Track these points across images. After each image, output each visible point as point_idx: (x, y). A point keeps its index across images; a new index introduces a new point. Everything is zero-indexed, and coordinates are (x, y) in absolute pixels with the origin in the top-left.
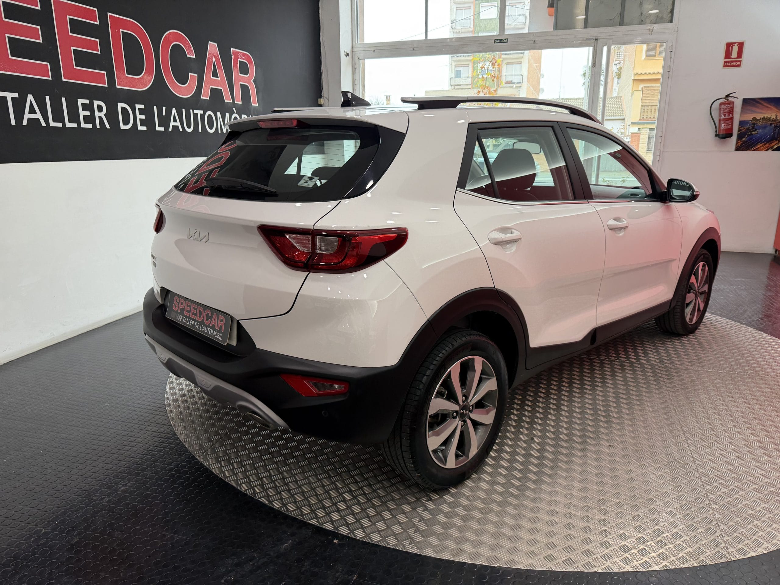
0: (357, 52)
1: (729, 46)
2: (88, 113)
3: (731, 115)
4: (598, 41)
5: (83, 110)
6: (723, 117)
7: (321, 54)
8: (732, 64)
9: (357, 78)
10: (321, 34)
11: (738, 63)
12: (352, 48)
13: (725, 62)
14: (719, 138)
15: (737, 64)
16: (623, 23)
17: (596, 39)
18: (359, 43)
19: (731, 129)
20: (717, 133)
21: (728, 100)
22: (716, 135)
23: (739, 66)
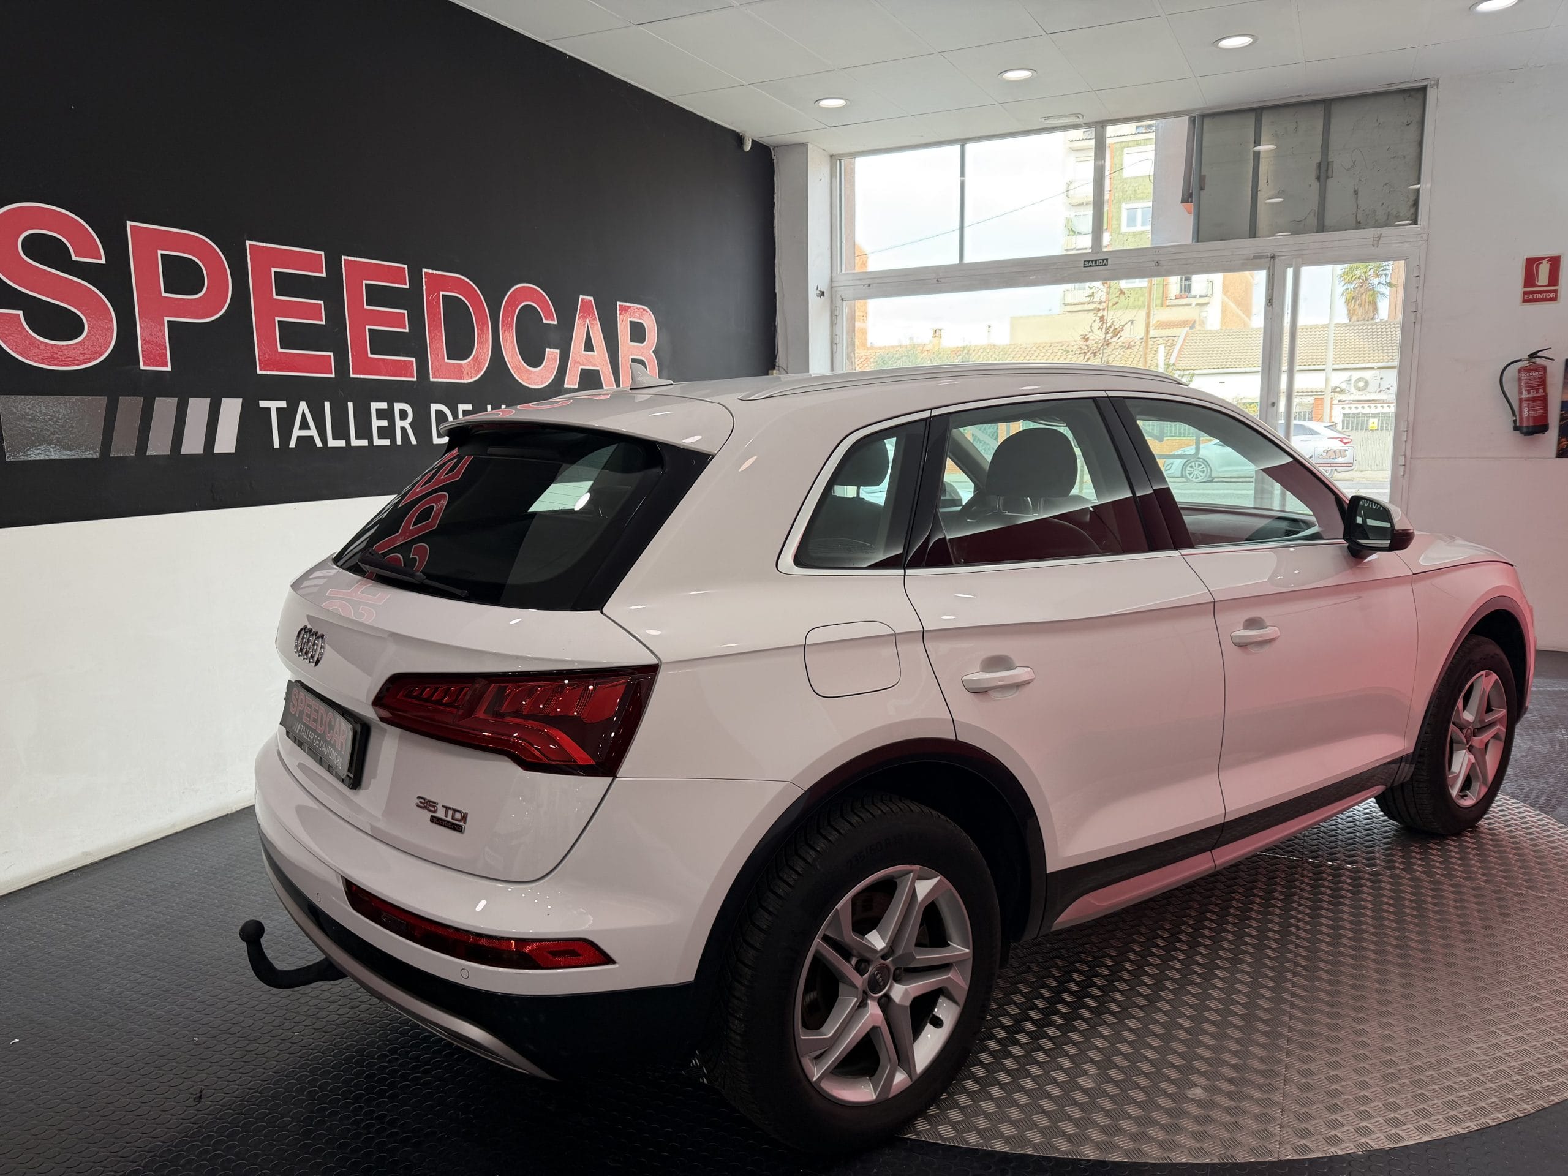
0: (838, 289)
1: (1532, 265)
2: (384, 423)
3: (1541, 391)
4: (1277, 260)
5: (378, 418)
6: (1525, 395)
7: (775, 294)
8: (1539, 296)
9: (838, 332)
10: (776, 261)
11: (1552, 295)
12: (832, 281)
13: (1525, 293)
14: (1522, 433)
15: (1550, 296)
16: (1324, 227)
17: (1273, 257)
18: (843, 272)
19: (1545, 416)
20: (1518, 424)
21: (1535, 363)
22: (1516, 428)
23: (1554, 299)
